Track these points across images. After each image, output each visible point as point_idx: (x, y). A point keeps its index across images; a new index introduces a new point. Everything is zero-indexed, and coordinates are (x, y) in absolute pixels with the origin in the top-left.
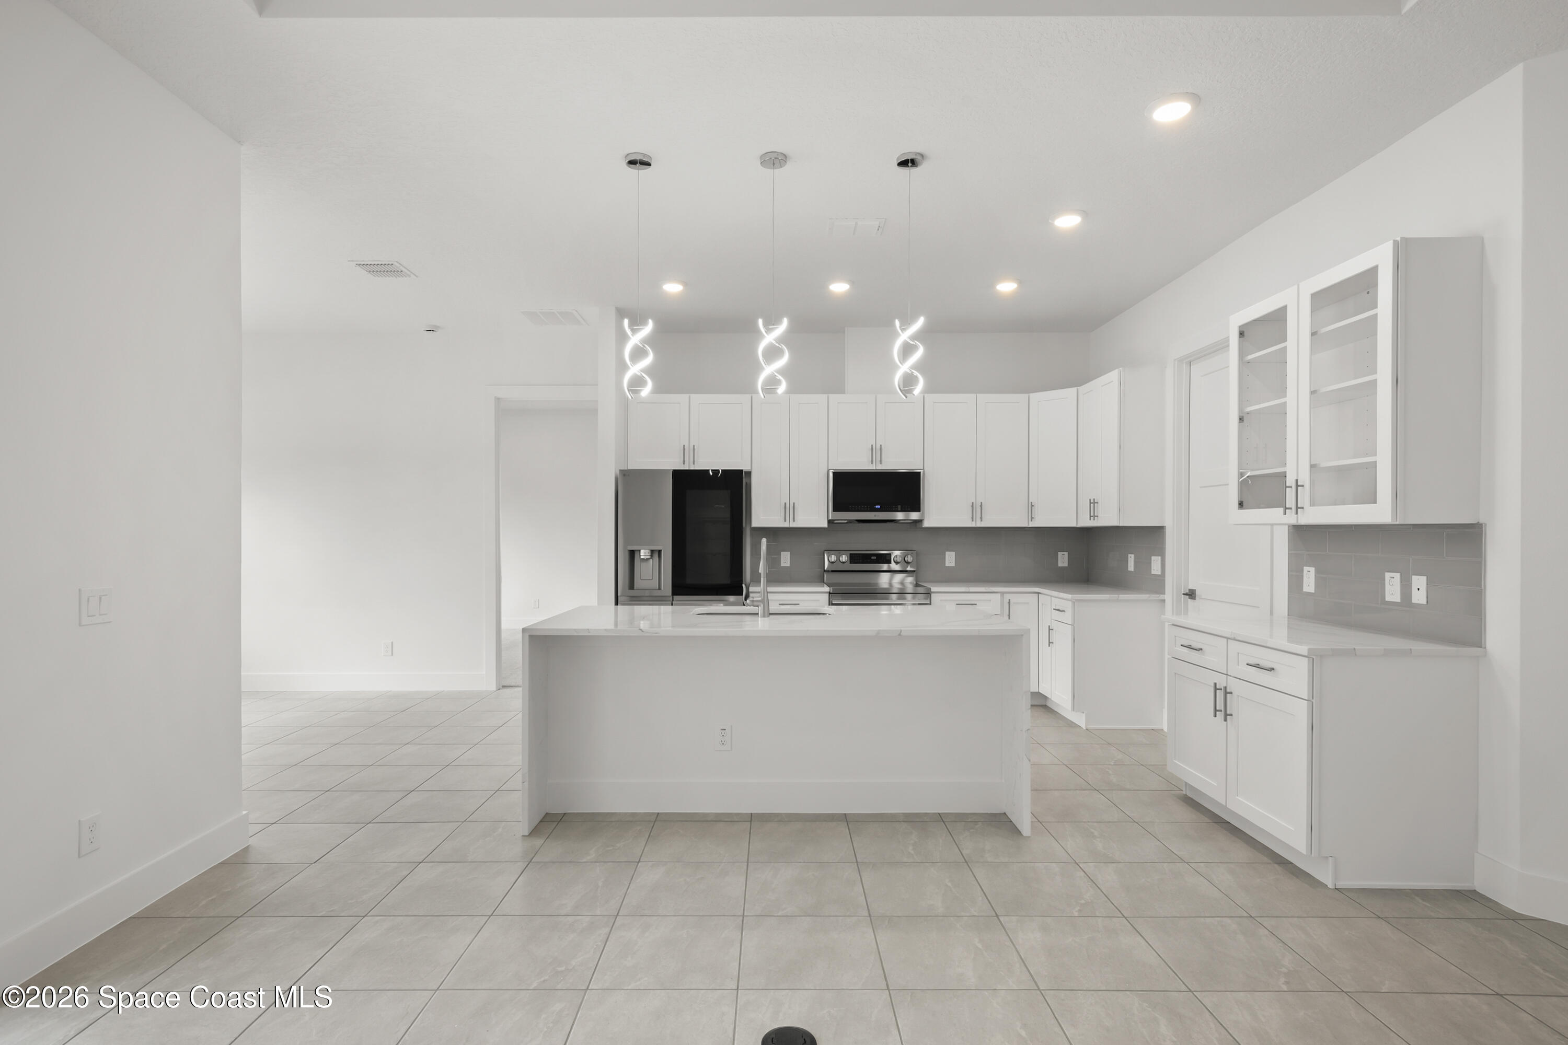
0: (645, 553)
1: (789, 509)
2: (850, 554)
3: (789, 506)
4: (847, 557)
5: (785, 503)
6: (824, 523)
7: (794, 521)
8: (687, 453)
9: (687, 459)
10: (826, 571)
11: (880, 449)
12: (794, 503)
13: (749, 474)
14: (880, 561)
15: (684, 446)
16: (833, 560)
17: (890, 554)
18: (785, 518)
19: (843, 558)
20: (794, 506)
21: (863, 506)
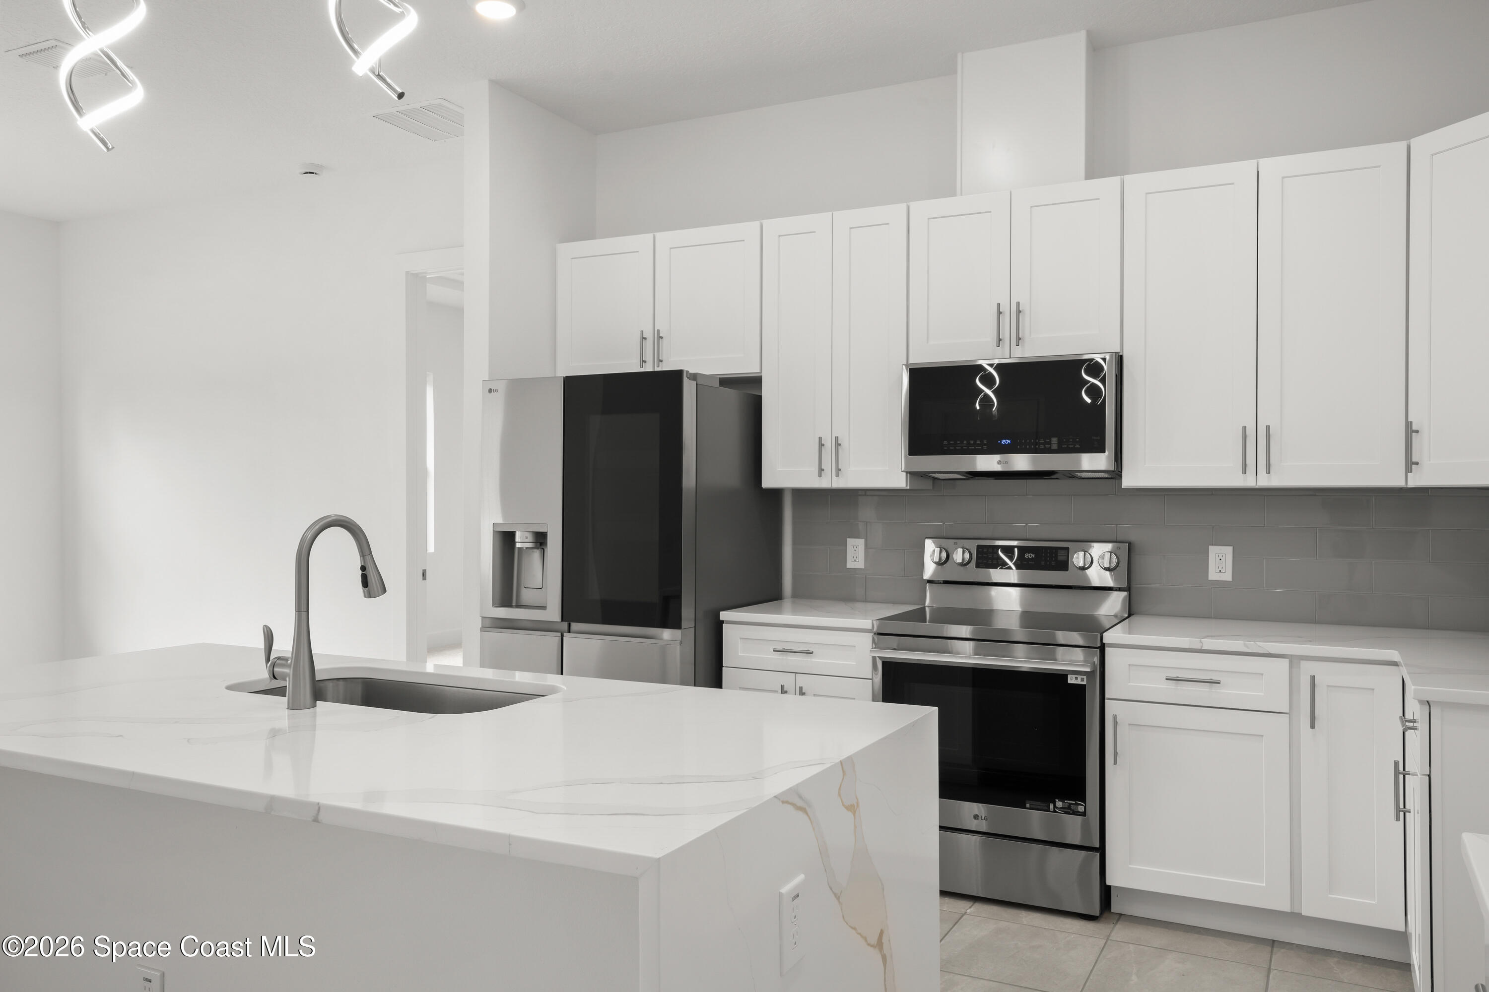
1: (830, 448)
2: (978, 546)
3: (829, 444)
4: (970, 552)
5: (820, 439)
6: (900, 481)
7: (837, 475)
8: (649, 345)
9: (649, 357)
10: (929, 581)
11: (1019, 312)
12: (837, 438)
13: (755, 381)
14: (1043, 563)
15: (642, 332)
16: (940, 559)
17: (1067, 549)
18: (821, 470)
19: (958, 556)
20: (838, 445)
21: (972, 442)
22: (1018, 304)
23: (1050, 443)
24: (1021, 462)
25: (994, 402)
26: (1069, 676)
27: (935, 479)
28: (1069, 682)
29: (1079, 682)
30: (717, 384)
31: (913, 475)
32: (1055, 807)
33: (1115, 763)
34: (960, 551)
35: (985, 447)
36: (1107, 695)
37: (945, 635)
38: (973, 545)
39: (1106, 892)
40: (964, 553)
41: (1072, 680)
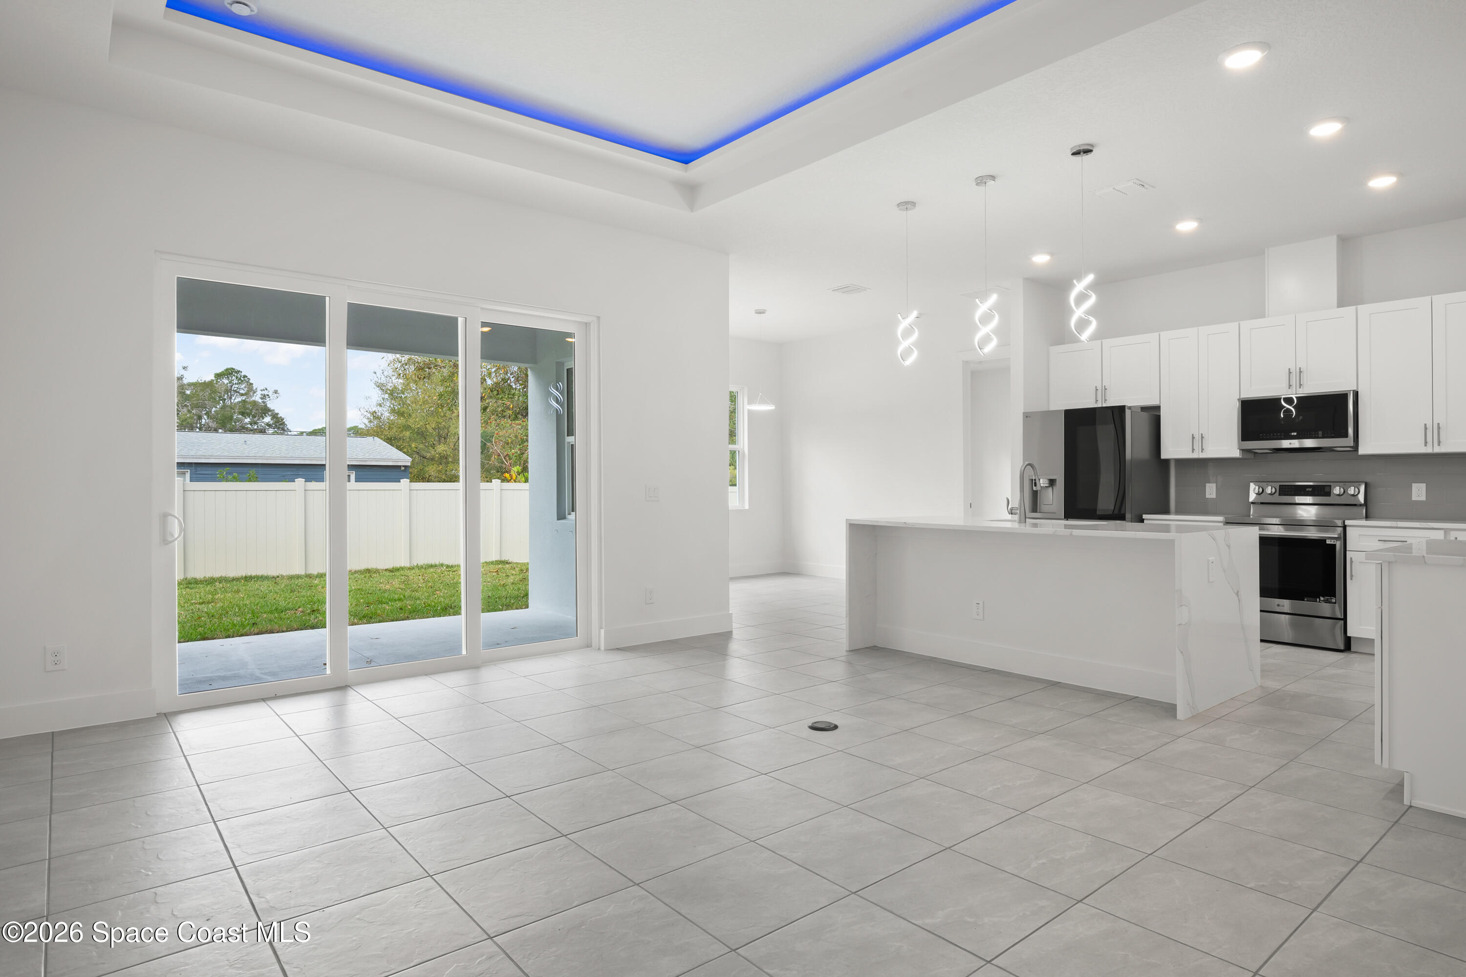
0: (1043, 481)
1: (1198, 440)
2: (1280, 485)
3: (1197, 437)
4: (1276, 489)
5: (1193, 435)
6: (1236, 453)
7: (1202, 452)
8: (1099, 393)
9: (1099, 398)
10: (1252, 503)
11: (1300, 372)
12: (1202, 434)
13: (1158, 408)
14: (1317, 493)
15: (1096, 387)
16: (1259, 492)
17: (1330, 486)
18: (1193, 450)
19: (1269, 490)
20: (1202, 437)
21: (1275, 434)
22: (1300, 368)
23: (1318, 434)
24: (1309, 443)
25: (1293, 412)
26: (1327, 540)
27: (1255, 453)
28: (1327, 543)
29: (1332, 543)
30: (1140, 410)
31: (1243, 451)
32: (1320, 600)
33: (1351, 579)
34: (1270, 487)
35: (1283, 437)
36: (1348, 549)
37: (1262, 523)
38: (1277, 485)
39: (1348, 641)
40: (1272, 488)
41: (1328, 542)
